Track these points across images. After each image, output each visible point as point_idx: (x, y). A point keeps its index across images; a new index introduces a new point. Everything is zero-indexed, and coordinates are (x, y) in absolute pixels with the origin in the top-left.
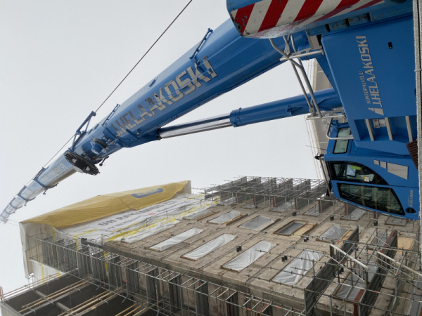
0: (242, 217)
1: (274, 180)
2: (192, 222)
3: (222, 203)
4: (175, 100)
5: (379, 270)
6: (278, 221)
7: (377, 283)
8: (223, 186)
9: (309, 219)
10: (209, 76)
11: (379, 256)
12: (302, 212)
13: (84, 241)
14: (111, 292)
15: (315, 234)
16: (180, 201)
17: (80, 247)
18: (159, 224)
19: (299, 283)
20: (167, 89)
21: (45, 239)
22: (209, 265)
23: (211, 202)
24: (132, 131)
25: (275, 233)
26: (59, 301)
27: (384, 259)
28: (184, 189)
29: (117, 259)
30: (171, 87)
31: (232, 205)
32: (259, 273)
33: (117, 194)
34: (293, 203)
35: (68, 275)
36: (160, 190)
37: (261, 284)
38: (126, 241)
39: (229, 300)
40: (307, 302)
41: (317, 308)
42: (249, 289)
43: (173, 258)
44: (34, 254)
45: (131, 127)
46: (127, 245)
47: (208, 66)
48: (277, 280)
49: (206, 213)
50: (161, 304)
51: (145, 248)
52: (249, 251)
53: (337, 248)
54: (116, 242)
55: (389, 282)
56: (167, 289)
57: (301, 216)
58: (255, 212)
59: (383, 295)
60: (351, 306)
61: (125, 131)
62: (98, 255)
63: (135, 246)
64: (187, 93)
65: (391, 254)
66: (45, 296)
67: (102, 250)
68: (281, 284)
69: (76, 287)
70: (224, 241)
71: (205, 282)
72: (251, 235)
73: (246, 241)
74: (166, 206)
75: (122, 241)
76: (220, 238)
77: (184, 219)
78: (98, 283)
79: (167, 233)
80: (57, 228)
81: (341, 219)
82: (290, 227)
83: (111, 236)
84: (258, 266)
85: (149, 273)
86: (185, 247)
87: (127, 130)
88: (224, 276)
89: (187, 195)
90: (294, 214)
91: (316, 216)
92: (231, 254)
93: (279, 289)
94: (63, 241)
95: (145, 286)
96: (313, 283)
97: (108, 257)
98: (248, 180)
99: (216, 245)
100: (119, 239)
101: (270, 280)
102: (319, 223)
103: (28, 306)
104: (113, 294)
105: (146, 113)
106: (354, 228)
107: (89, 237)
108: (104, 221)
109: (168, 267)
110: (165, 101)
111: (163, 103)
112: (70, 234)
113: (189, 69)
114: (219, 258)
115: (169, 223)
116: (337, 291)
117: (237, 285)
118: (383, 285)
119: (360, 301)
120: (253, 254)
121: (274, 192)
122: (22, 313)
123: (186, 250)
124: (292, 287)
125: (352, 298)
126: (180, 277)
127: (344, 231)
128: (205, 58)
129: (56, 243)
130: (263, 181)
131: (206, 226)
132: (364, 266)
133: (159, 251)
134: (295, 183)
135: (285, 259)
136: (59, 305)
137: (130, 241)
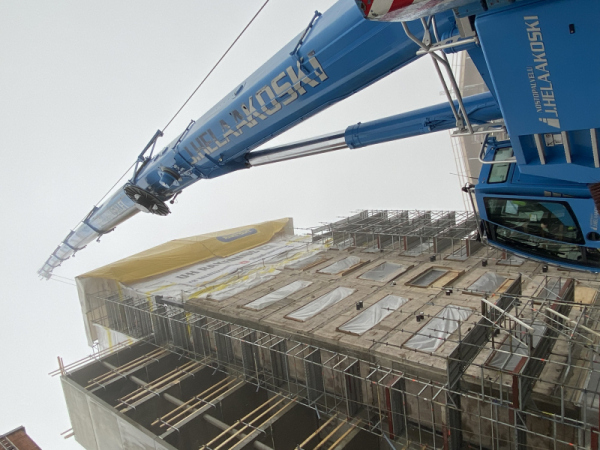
0: (363, 265)
1: (405, 214)
2: (297, 272)
3: (335, 247)
4: (270, 112)
5: (548, 332)
7: (544, 348)
8: (336, 224)
9: (453, 265)
10: (317, 79)
11: (548, 313)
12: (443, 255)
13: (159, 299)
14: (198, 362)
15: (461, 285)
16: (280, 246)
17: (154, 307)
18: (254, 275)
19: (440, 350)
20: (259, 98)
21: (109, 298)
22: (320, 326)
23: (320, 246)
24: (213, 156)
25: (407, 284)
26: (134, 374)
27: (556, 317)
28: (284, 229)
29: (203, 322)
30: (264, 95)
31: (349, 249)
32: (386, 337)
33: (197, 237)
34: (432, 245)
35: (141, 342)
36: (253, 231)
37: (389, 350)
38: (214, 297)
39: (348, 371)
40: (450, 374)
41: (464, 381)
42: (374, 358)
43: (275, 319)
44: (97, 316)
45: (212, 151)
46: (215, 304)
47: (315, 64)
48: (410, 345)
49: (314, 260)
50: (261, 377)
51: (238, 307)
52: (373, 309)
53: (491, 303)
54: (201, 299)
55: (561, 346)
56: (268, 357)
57: (443, 261)
58: (380, 258)
59: (552, 363)
60: (509, 378)
61: (203, 157)
62: (179, 317)
63: (225, 304)
64: (285, 103)
65: (565, 310)
66: (115, 369)
67: (182, 310)
68: (416, 351)
69: (152, 358)
70: (340, 296)
71: (317, 348)
72: (375, 288)
73: (368, 296)
74: (262, 252)
75: (208, 298)
76: (334, 293)
77: (286, 268)
78: (181, 352)
79: (265, 287)
80: (123, 283)
81: (497, 264)
82: (428, 275)
83: (193, 292)
84: (385, 328)
85: (244, 339)
86: (290, 305)
87: (206, 155)
88: (341, 340)
89: (289, 237)
90: (433, 259)
91: (463, 261)
92: (349, 313)
93: (413, 357)
94: (132, 299)
95: (240, 354)
96: (458, 349)
97: (191, 318)
98: (370, 215)
99: (329, 302)
100: (204, 295)
101: (402, 346)
102: (466, 270)
103: (95, 381)
104: (199, 364)
105: (230, 132)
106: (516, 276)
107: (166, 294)
108: (184, 272)
109: (268, 329)
110: (256, 114)
111: (254, 118)
112: (141, 290)
113: (289, 70)
115: (267, 274)
116: (490, 359)
117: (358, 352)
118: (553, 351)
119: (521, 372)
120: (378, 312)
121: (407, 230)
122: (89, 389)
123: (292, 309)
124: (431, 354)
125: (511, 367)
126: (284, 342)
127: (501, 280)
128: (311, 54)
129: (123, 302)
130: (390, 216)
131: (315, 277)
132: (528, 327)
133: (256, 311)
134: (434, 218)
135: (420, 318)
136: (133, 379)
137: (218, 298)
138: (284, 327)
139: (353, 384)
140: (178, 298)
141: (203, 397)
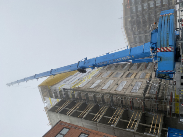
0: (112, 73)
2: (96, 77)
4: (121, 60)
6: (124, 73)
9: (134, 71)
18: (86, 80)
19: (139, 92)
22: (111, 90)
24: (104, 64)
32: (126, 91)
37: (128, 93)
39: (121, 99)
41: (145, 97)
42: (125, 95)
43: (99, 90)
48: (132, 92)
49: (99, 73)
52: (120, 85)
53: (148, 81)
54: (76, 88)
57: (131, 70)
58: (115, 71)
59: (161, 91)
60: (155, 95)
63: (84, 88)
66: (60, 107)
67: (73, 91)
70: (111, 83)
71: (112, 95)
72: (118, 79)
73: (118, 82)
77: (93, 77)
79: (91, 82)
80: (50, 86)
81: (144, 70)
82: (129, 75)
84: (125, 89)
85: (94, 95)
87: (102, 64)
88: (117, 93)
91: (136, 70)
92: (115, 86)
93: (134, 94)
94: (56, 90)
99: (109, 84)
100: (77, 86)
102: (137, 72)
103: (57, 111)
107: (65, 87)
108: (65, 81)
110: (118, 60)
112: (57, 87)
114: (112, 88)
115: (89, 79)
116: (149, 92)
118: (160, 89)
119: (157, 94)
120: (122, 85)
123: (101, 87)
124: (137, 93)
126: (103, 95)
131: (102, 78)
132: (157, 86)
133: (93, 89)
136: (66, 108)
137: (81, 87)
138: (102, 92)
139: (122, 101)
140: (69, 88)
141: (86, 109)
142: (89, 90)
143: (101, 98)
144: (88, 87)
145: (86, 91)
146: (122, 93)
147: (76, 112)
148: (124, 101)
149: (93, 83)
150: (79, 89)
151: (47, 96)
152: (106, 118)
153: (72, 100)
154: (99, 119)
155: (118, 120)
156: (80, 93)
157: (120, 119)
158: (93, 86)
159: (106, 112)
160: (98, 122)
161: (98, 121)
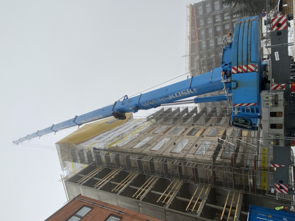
0: (169, 129)
2: (145, 134)
3: (156, 123)
6: (186, 129)
9: (200, 126)
15: (206, 133)
25: (187, 135)
27: (239, 141)
28: (130, 117)
31: (161, 123)
32: (187, 153)
37: (190, 156)
39: (179, 164)
41: (216, 162)
42: (186, 159)
43: (146, 151)
45: (153, 103)
46: (120, 148)
49: (149, 128)
52: (179, 144)
57: (197, 126)
58: (174, 126)
59: (239, 155)
61: (148, 105)
63: (124, 148)
66: (85, 176)
67: (107, 152)
69: (98, 170)
70: (166, 141)
71: (166, 159)
72: (177, 137)
74: (125, 127)
75: (117, 146)
76: (164, 140)
77: (140, 133)
79: (136, 140)
80: (74, 144)
81: (215, 125)
82: (193, 131)
83: (108, 145)
85: (138, 159)
86: (149, 146)
88: (173, 155)
90: (193, 125)
91: (204, 125)
94: (82, 150)
96: (214, 153)
99: (163, 144)
100: (114, 145)
101: (194, 155)
102: (205, 128)
108: (98, 137)
112: (84, 146)
113: (187, 90)
114: (167, 149)
115: (134, 135)
116: (222, 156)
117: (180, 158)
118: (239, 151)
119: (233, 157)
124: (203, 156)
126: (153, 158)
127: (217, 131)
131: (153, 135)
132: (233, 145)
133: (138, 149)
135: (196, 146)
136: (95, 178)
137: (121, 146)
138: (151, 153)
139: (180, 168)
140: (103, 147)
141: (125, 180)
142: (132, 151)
143: (149, 163)
144: (131, 147)
145: (127, 153)
146: (182, 155)
147: (109, 184)
148: (183, 169)
149: (139, 141)
150: (117, 150)
151: (68, 159)
152: (154, 194)
153: (105, 166)
154: (144, 195)
155: (172, 197)
156: (118, 155)
157: (176, 196)
158: (138, 146)
159: (156, 185)
160: (141, 200)
161: (141, 198)
